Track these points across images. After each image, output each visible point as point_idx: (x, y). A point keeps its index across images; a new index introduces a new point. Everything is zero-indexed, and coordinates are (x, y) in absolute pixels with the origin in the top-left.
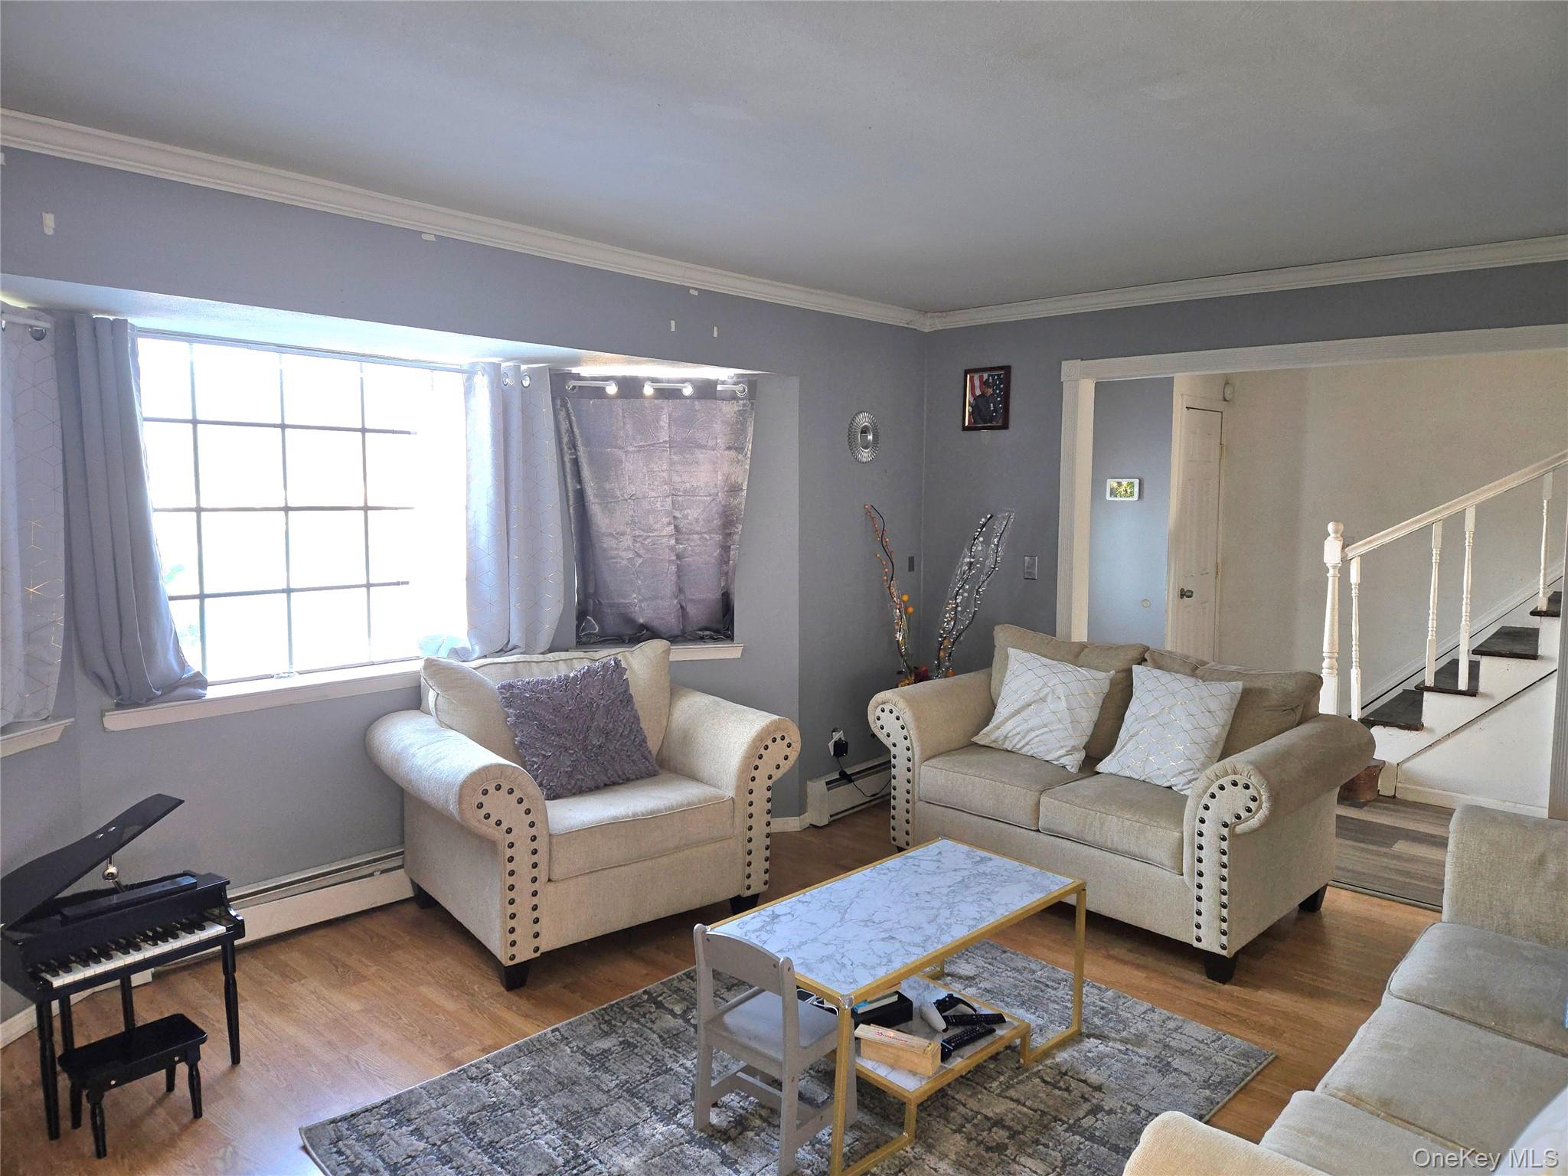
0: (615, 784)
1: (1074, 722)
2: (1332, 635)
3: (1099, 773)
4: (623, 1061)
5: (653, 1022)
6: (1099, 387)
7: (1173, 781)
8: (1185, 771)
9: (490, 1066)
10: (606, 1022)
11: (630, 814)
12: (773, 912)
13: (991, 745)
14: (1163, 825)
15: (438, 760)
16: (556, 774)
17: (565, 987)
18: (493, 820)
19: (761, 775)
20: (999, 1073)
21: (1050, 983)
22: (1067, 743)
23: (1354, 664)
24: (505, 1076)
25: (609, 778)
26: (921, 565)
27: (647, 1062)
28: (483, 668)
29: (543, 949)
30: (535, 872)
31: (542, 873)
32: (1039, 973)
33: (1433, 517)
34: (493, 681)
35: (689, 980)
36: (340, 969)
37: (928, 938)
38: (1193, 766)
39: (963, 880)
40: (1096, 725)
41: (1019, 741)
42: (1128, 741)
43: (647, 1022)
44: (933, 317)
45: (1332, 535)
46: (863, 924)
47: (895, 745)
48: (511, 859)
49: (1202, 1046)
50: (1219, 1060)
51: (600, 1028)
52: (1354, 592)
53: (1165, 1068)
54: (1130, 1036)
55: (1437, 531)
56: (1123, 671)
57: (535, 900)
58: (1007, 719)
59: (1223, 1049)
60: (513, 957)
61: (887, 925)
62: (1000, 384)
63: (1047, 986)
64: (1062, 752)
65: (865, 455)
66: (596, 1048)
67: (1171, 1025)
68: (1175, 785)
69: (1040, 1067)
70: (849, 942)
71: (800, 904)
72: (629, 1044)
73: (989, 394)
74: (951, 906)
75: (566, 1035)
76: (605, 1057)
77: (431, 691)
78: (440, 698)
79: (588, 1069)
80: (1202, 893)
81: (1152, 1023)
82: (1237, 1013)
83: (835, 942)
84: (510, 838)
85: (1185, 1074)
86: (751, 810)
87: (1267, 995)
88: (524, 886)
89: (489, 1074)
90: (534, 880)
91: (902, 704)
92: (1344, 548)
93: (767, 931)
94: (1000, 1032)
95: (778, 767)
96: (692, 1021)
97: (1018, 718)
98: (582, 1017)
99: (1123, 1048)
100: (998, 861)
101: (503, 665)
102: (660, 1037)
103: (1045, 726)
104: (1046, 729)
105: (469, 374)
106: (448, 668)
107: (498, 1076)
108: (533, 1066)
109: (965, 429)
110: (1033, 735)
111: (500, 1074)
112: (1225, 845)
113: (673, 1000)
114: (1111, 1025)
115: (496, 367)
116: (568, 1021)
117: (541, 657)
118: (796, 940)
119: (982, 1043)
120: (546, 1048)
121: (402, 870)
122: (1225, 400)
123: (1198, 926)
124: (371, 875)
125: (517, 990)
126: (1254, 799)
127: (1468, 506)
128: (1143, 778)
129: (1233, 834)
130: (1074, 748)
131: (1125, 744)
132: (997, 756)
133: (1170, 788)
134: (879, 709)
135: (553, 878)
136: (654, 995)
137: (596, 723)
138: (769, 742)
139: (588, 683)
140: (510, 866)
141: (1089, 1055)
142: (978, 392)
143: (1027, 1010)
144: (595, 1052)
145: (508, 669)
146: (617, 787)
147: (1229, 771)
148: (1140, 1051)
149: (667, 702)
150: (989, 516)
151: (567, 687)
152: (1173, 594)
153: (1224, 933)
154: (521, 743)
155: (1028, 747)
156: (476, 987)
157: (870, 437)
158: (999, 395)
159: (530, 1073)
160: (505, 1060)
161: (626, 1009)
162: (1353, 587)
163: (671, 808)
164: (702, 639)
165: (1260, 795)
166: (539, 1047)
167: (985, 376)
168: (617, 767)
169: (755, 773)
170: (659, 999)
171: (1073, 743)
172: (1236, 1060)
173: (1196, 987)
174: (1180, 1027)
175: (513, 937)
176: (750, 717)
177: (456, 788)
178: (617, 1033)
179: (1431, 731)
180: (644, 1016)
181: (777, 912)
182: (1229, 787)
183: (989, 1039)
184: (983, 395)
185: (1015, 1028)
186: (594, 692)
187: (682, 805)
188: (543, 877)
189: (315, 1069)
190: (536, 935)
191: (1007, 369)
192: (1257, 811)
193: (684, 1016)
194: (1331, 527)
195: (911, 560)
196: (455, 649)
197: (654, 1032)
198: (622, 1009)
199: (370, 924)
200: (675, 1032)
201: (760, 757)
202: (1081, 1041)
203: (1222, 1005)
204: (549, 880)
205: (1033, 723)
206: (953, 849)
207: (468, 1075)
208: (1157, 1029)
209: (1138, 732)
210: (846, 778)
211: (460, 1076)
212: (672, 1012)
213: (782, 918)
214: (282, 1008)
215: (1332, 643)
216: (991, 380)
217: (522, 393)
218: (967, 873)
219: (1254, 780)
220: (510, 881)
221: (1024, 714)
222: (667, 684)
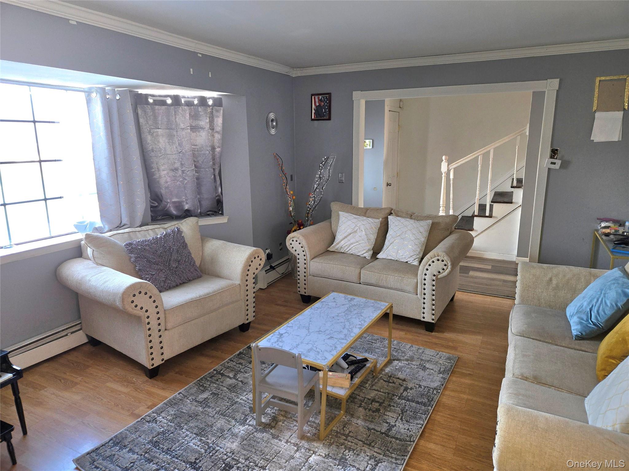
0: (184, 283)
1: (369, 239)
2: (443, 198)
3: (378, 258)
4: (215, 402)
5: (222, 382)
6: (366, 102)
7: (408, 260)
8: (412, 256)
9: (155, 415)
10: (201, 386)
11: (198, 296)
12: (279, 333)
13: (336, 251)
14: (410, 277)
15: (105, 282)
16: (158, 282)
17: (176, 373)
18: (139, 307)
19: (250, 273)
20: (367, 380)
21: (373, 341)
22: (365, 248)
23: (451, 208)
24: (163, 418)
25: (182, 281)
26: (295, 178)
27: (226, 400)
28: (113, 236)
29: (165, 359)
30: (160, 327)
31: (162, 327)
32: (368, 338)
33: (478, 154)
34: (121, 242)
35: (231, 362)
36: (63, 381)
37: (346, 335)
38: (416, 254)
39: (348, 308)
40: (376, 240)
41: (347, 249)
42: (389, 246)
43: (220, 383)
44: (296, 70)
45: (444, 161)
46: (318, 333)
47: (298, 254)
48: (149, 323)
49: (433, 357)
50: (441, 362)
51: (200, 389)
52: (451, 182)
53: (424, 369)
54: (408, 358)
55: (480, 158)
56: (384, 218)
57: (161, 339)
58: (342, 240)
59: (441, 358)
60: (153, 365)
61: (328, 332)
62: (327, 101)
63: (372, 342)
64: (364, 251)
65: (273, 131)
66: (201, 398)
67: (420, 351)
68: (409, 261)
69: (381, 375)
70: (316, 341)
71: (289, 327)
72: (215, 394)
73: (322, 105)
74: (348, 320)
75: (185, 394)
76: (206, 401)
77: (89, 249)
78: (95, 252)
79: (200, 408)
80: (425, 301)
81: (414, 352)
82: (440, 343)
83: (311, 342)
84: (147, 314)
85: (432, 369)
86: (247, 288)
87: (447, 334)
88: (155, 334)
89: (156, 418)
90: (160, 331)
91: (301, 238)
92: (448, 165)
93: (280, 341)
94: (368, 365)
95: (257, 269)
96: (239, 379)
97: (346, 239)
98: (190, 385)
99: (407, 363)
100: (358, 300)
101: (123, 234)
102: (228, 388)
103: (357, 242)
104: (358, 243)
105: (88, 93)
106: (98, 238)
107: (160, 418)
108: (175, 411)
109: (312, 120)
110: (352, 246)
111: (161, 417)
112: (434, 283)
113: (227, 372)
114: (400, 354)
115: (103, 89)
116: (184, 388)
117: (139, 229)
118: (295, 344)
119: (362, 371)
120: (178, 402)
121: (81, 331)
122: (400, 107)
123: (424, 313)
124: (67, 335)
125: (154, 378)
126: (445, 265)
127: (491, 148)
128: (396, 259)
129: (437, 279)
130: (369, 250)
131: (388, 247)
132: (339, 256)
133: (407, 262)
134: (291, 240)
135: (168, 328)
136: (219, 371)
137: (173, 257)
138: (253, 259)
139: (167, 239)
140: (148, 326)
141: (397, 367)
142: (317, 104)
143: (369, 353)
144: (201, 400)
145: (126, 236)
146: (185, 284)
147: (436, 256)
148: (413, 363)
149: (201, 245)
150: (326, 157)
151: (157, 242)
152: (385, 185)
153: (433, 315)
154: (139, 270)
155: (351, 251)
156: (134, 379)
157: (274, 124)
158: (326, 106)
159: (174, 414)
160: (161, 410)
161: (208, 379)
162: (451, 180)
163: (215, 292)
164: (209, 215)
165: (448, 264)
166: (175, 402)
167: (320, 97)
168: (185, 275)
169: (248, 273)
170: (221, 372)
171: (368, 248)
172: (446, 361)
173: (424, 336)
174: (424, 352)
175: (152, 356)
176: (243, 249)
177: (120, 295)
178: (208, 390)
179: (476, 231)
180: (217, 380)
181: (281, 333)
182: (436, 262)
183: (364, 369)
184: (320, 105)
185: (372, 363)
186: (170, 244)
187: (219, 290)
188: (163, 329)
189: (68, 430)
190: (162, 354)
191: (330, 94)
192: (447, 269)
193: (235, 377)
194: (444, 158)
195: (291, 176)
196: (96, 228)
197: (224, 387)
198: (206, 379)
199: (69, 357)
200: (233, 385)
201: (250, 266)
202: (392, 363)
203: (434, 340)
204: (166, 330)
205: (352, 241)
206: (338, 296)
207: (146, 421)
208: (416, 353)
209: (393, 242)
210: (272, 268)
211: (142, 421)
212: (229, 377)
213: (284, 334)
214: (39, 404)
215: (443, 201)
216: (323, 99)
217: (117, 102)
218: (348, 306)
219: (445, 258)
220: (149, 332)
221: (348, 238)
222: (200, 237)
